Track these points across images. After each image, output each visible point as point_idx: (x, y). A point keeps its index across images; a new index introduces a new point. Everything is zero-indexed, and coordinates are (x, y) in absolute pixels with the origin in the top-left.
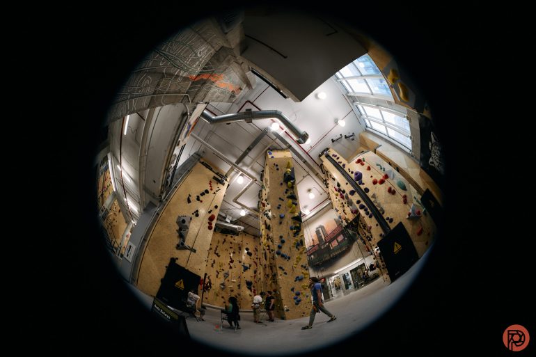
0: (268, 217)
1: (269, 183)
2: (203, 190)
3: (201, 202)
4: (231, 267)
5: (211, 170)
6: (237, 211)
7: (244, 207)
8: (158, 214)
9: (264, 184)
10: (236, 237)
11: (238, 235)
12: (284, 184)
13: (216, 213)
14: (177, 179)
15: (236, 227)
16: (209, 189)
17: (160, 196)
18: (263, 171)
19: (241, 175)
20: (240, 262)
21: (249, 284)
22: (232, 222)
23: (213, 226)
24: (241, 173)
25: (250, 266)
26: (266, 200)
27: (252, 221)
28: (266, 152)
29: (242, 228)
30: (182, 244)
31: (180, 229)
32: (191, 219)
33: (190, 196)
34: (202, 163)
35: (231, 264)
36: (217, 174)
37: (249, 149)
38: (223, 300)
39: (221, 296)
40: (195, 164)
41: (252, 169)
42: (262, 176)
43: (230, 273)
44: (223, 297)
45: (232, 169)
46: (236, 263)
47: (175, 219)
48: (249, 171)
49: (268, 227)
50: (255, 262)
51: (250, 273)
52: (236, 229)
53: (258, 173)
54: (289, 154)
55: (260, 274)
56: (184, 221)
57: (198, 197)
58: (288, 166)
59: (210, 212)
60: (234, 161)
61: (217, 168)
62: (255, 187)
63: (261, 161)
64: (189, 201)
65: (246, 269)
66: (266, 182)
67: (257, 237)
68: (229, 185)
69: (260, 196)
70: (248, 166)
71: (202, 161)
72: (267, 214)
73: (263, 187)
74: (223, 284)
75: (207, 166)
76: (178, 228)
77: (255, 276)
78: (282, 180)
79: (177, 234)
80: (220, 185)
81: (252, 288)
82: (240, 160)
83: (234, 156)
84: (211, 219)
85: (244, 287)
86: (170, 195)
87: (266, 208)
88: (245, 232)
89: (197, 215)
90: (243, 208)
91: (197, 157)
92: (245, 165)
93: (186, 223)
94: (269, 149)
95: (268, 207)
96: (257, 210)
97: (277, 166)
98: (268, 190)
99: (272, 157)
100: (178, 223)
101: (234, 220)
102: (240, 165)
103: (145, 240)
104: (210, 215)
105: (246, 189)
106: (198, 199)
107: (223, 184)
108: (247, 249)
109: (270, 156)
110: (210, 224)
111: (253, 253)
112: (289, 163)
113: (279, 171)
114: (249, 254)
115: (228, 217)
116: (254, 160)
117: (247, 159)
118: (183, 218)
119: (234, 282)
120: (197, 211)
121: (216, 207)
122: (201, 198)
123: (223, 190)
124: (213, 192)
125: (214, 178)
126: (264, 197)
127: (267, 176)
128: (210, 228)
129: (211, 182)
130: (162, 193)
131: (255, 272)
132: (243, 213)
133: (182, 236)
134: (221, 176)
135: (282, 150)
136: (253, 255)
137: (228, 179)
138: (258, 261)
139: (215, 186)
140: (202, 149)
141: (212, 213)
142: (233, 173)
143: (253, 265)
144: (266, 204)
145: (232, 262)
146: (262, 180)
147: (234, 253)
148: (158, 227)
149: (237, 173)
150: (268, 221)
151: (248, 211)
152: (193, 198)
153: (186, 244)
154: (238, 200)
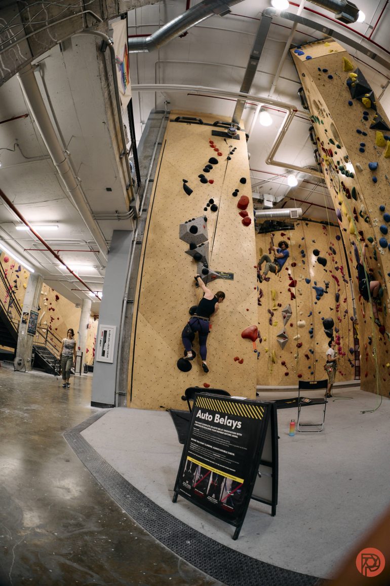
0: (348, 174)
1: (324, 106)
2: (206, 162)
3: (212, 182)
4: (293, 297)
5: (201, 123)
6: (281, 180)
7: (290, 168)
8: (139, 243)
9: (316, 113)
10: (290, 233)
11: (292, 228)
12: (354, 102)
13: (246, 191)
14: (147, 168)
15: (286, 211)
16: (214, 155)
17: (130, 208)
18: (301, 90)
19: (263, 109)
20: (308, 281)
21: (328, 325)
22: (276, 205)
23: (251, 216)
24: (260, 105)
25: (327, 286)
26: (331, 141)
27: (313, 194)
28: (289, 53)
29: (299, 211)
30: (205, 272)
31: (193, 246)
32: (206, 220)
33: (185, 181)
34: (177, 120)
35: (293, 290)
36: (216, 124)
37: (255, 58)
38: (284, 370)
39: (280, 362)
40: (165, 128)
41: (278, 92)
42: (303, 100)
43: (293, 310)
44: (283, 364)
45: (240, 106)
46: (301, 285)
47: (176, 233)
48: (275, 97)
49: (352, 194)
50: (333, 277)
51: (328, 300)
52: (288, 216)
53: (293, 97)
54: (337, 46)
55: (345, 300)
56: (194, 230)
57: (201, 177)
58: (348, 69)
59: (235, 194)
60: (237, 89)
61: (210, 116)
62: (299, 125)
63: (287, 72)
64: (188, 191)
65: (320, 293)
66: (318, 108)
67: (330, 223)
68: (247, 136)
69: (314, 138)
70: (268, 89)
71: (174, 117)
72: (342, 169)
73: (314, 119)
74: (282, 336)
75: (190, 120)
76: (187, 247)
77: (338, 307)
78: (347, 96)
79: (190, 258)
80: (231, 142)
81: (334, 334)
82: (247, 84)
83: (232, 81)
84: (243, 205)
85: (321, 332)
86: (147, 199)
87: (336, 158)
88: (304, 219)
89: (215, 209)
90: (289, 172)
91: (160, 116)
92: (260, 89)
93: (200, 231)
94: (292, 47)
95: (340, 154)
96: (317, 168)
97: (325, 71)
98: (328, 121)
99: (309, 58)
100: (183, 238)
101: (279, 199)
102: (252, 92)
103: (130, 302)
104: (238, 199)
105: (283, 133)
106: (203, 180)
107: (237, 138)
108: (316, 253)
109: (303, 58)
110: (244, 215)
111: (328, 258)
112: (346, 63)
113: (335, 81)
114: (322, 262)
115: (266, 197)
116: (273, 76)
117: (260, 78)
118: (189, 226)
119: (301, 326)
120: (211, 201)
121: (243, 181)
122: (208, 176)
123: (241, 147)
124: (225, 157)
125: (214, 133)
126: (324, 138)
127: (314, 94)
128: (246, 223)
129: (211, 142)
130: (132, 200)
131: (337, 298)
132: (293, 181)
133: (198, 258)
134: (226, 125)
135: (318, 41)
136: (328, 263)
137: (241, 126)
138: (338, 274)
139: (224, 146)
140: (161, 99)
141: (240, 195)
142: (245, 111)
143: (332, 282)
144: (334, 149)
145: (293, 284)
146: (307, 108)
147: (294, 265)
148: (149, 265)
149: (253, 108)
150: (349, 182)
151: (301, 174)
152: (194, 183)
153: (212, 269)
154: (277, 158)
